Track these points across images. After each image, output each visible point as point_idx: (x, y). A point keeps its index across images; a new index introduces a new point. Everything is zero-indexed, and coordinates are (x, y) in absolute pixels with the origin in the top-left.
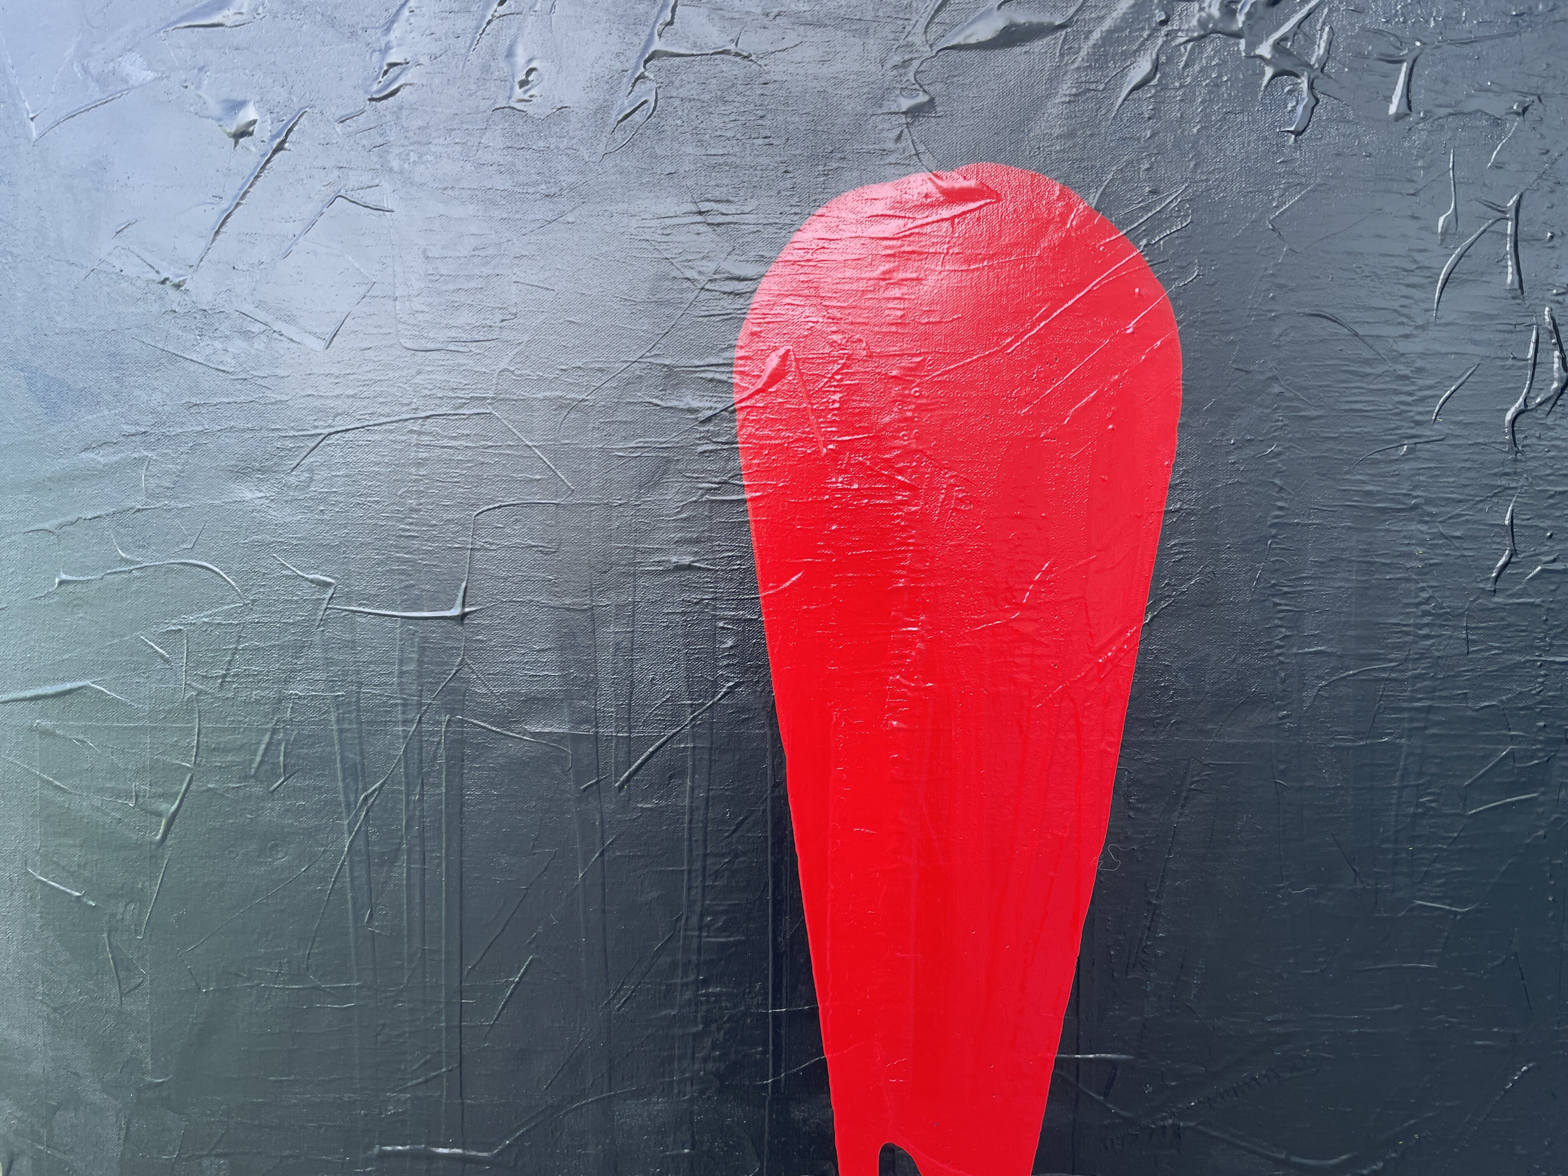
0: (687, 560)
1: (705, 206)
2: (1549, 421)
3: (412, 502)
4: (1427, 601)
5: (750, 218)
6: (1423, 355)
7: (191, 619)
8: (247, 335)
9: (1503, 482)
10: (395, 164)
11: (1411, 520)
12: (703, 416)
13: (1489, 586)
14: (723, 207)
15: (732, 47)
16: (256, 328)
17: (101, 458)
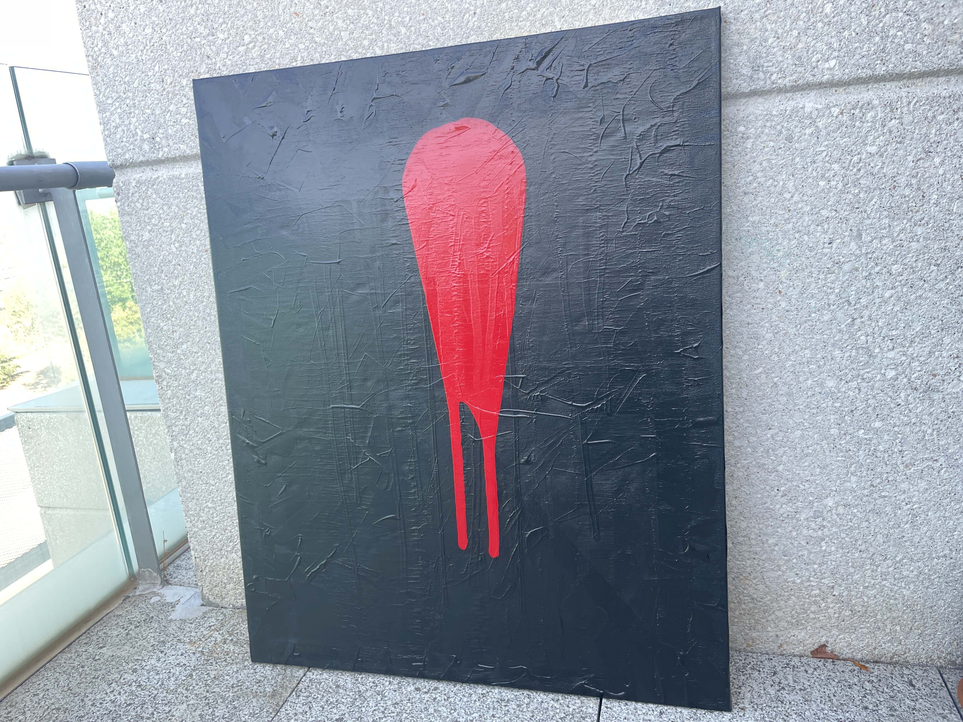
0: (395, 242)
1: (391, 140)
2: (637, 177)
3: (324, 232)
4: (602, 236)
5: (403, 142)
6: (596, 161)
7: (274, 267)
8: (280, 190)
9: (624, 197)
10: (311, 139)
11: (596, 212)
12: (395, 200)
13: (621, 230)
14: (396, 140)
15: (394, 94)
16: (282, 188)
17: (249, 226)
